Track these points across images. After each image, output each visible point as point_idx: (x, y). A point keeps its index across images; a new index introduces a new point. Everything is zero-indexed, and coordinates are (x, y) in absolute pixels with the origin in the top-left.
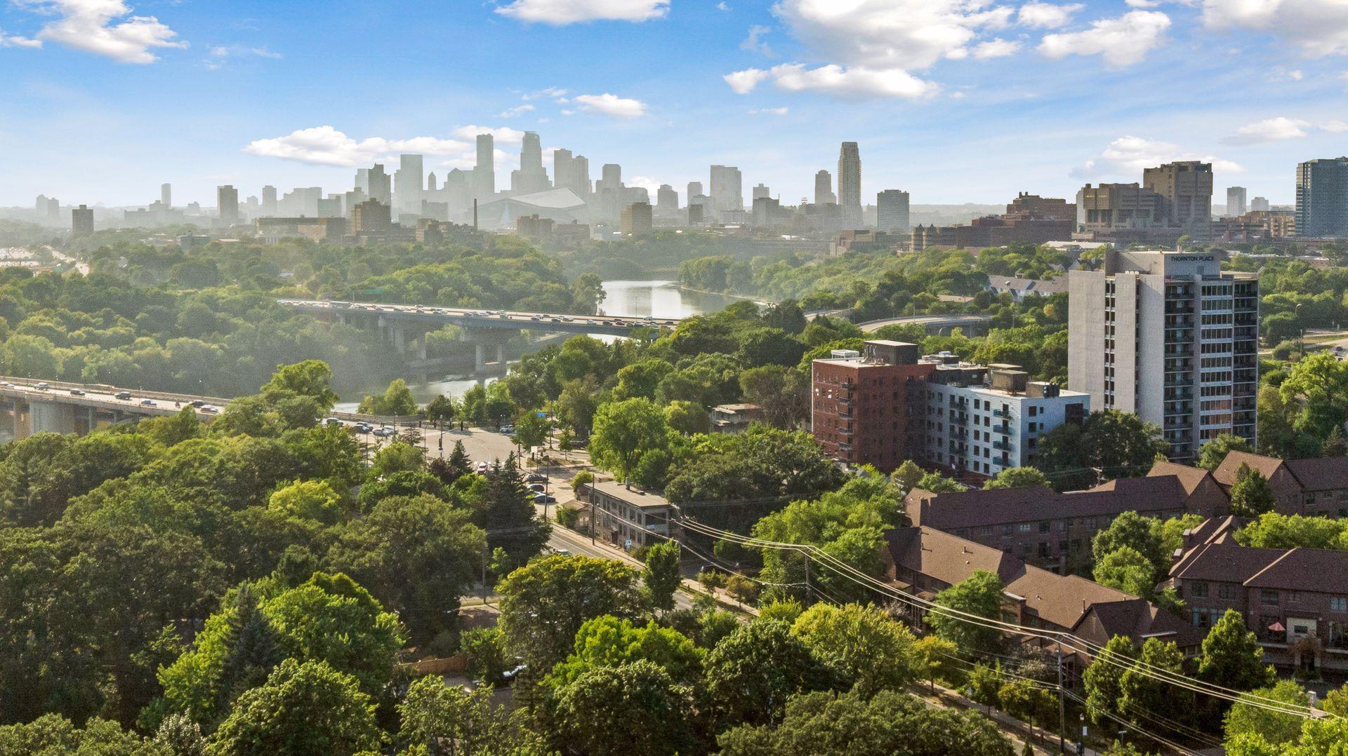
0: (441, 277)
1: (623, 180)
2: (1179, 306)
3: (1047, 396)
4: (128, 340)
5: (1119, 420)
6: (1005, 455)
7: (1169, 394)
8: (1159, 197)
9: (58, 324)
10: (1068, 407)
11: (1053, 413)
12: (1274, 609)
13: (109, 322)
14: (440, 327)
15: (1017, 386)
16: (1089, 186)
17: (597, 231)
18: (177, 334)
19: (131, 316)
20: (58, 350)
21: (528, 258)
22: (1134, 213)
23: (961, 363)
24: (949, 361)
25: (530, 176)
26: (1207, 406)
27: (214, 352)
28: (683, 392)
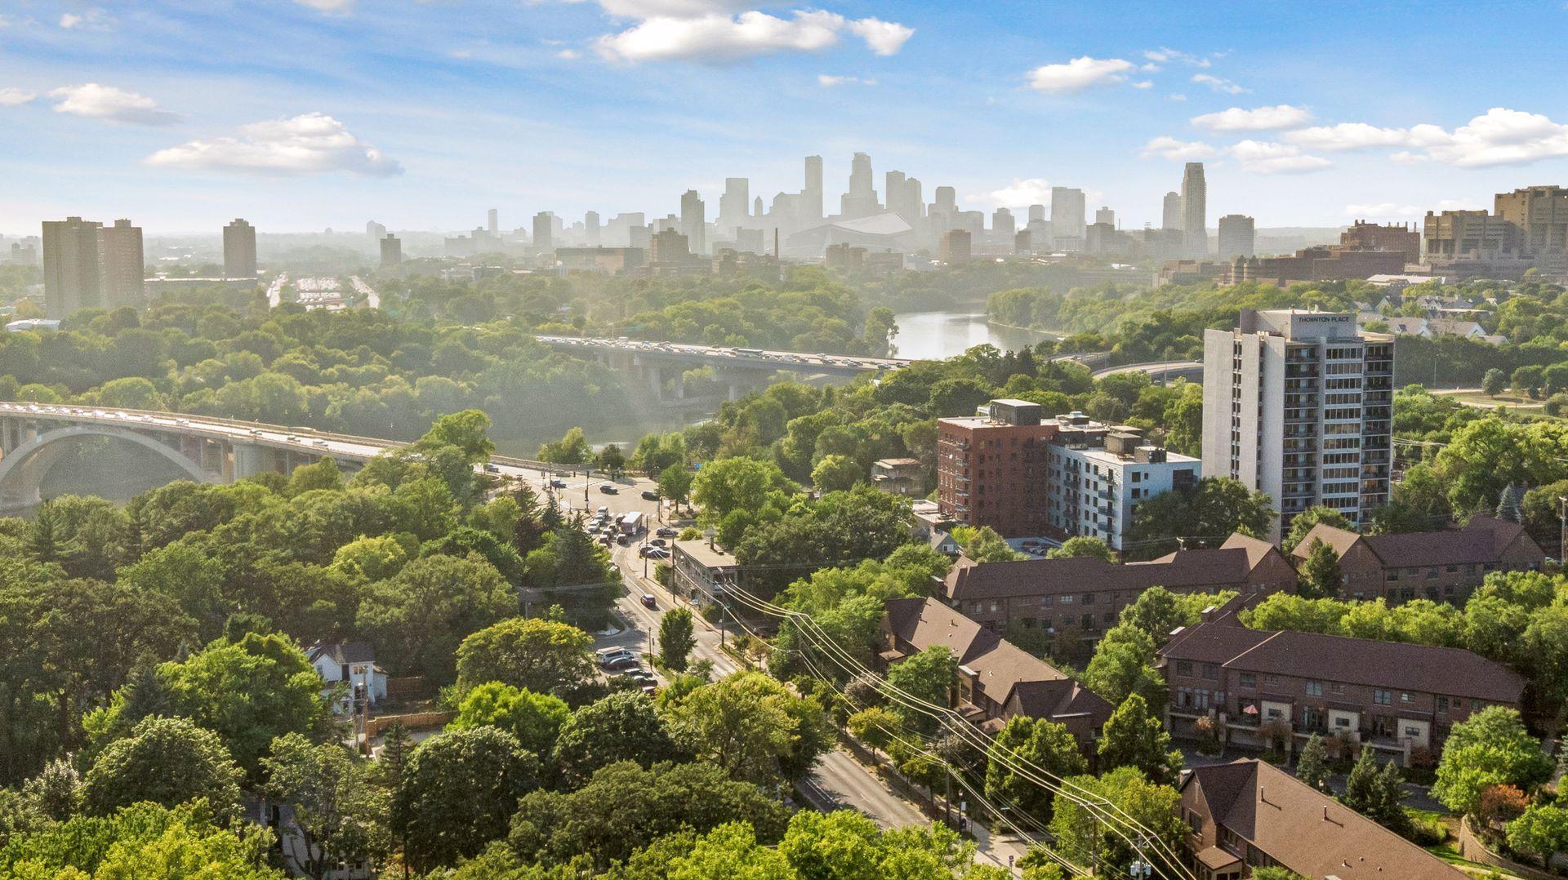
0: (711, 313)
1: (957, 203)
2: (1304, 369)
3: (1152, 461)
4: (379, 378)
5: (1224, 487)
6: (1110, 521)
7: (1289, 460)
8: (1510, 226)
9: (312, 361)
10: (1176, 473)
11: (1159, 480)
12: (1251, 692)
13: (364, 359)
14: (700, 366)
15: (1128, 448)
16: (1430, 213)
17: (911, 260)
18: (429, 371)
19: (385, 352)
20: (304, 389)
21: (818, 292)
22: (1481, 244)
23: (1092, 423)
24: (1076, 422)
25: (859, 199)
26: (1330, 473)
27: (462, 390)
28: (843, 446)
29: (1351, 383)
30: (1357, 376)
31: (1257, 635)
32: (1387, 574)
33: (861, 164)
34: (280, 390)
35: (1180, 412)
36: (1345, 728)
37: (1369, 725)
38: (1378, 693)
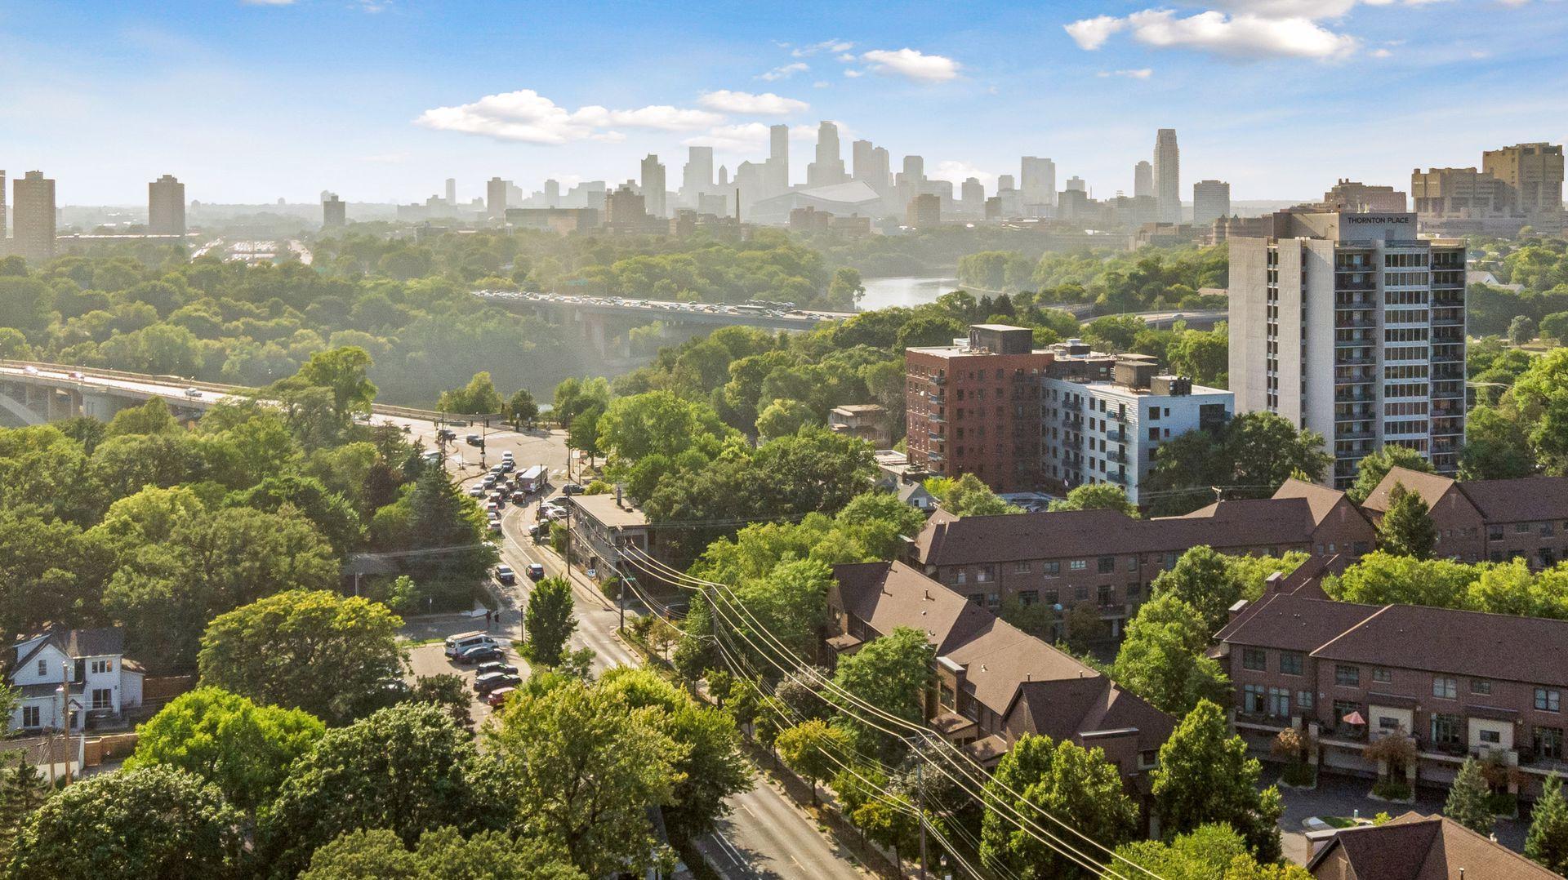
0: (664, 269)
1: (925, 172)
2: (1357, 280)
3: (1174, 393)
4: (288, 332)
5: (1266, 425)
6: (1122, 469)
7: (1342, 394)
8: (1500, 185)
9: (216, 314)
10: (1202, 408)
11: (1183, 416)
12: (1353, 692)
13: (276, 311)
14: (649, 322)
15: (1142, 381)
16: (1417, 171)
17: (877, 225)
18: (346, 326)
19: (300, 307)
20: (201, 344)
21: (780, 250)
22: (1471, 203)
23: (1093, 354)
24: (1074, 350)
25: (825, 167)
26: (1394, 409)
27: (381, 345)
28: (794, 389)
29: (1416, 297)
30: (1422, 288)
32: (1490, 531)
33: (828, 133)
34: (171, 342)
35: (1188, 351)
36: (1493, 745)
37: (1529, 743)
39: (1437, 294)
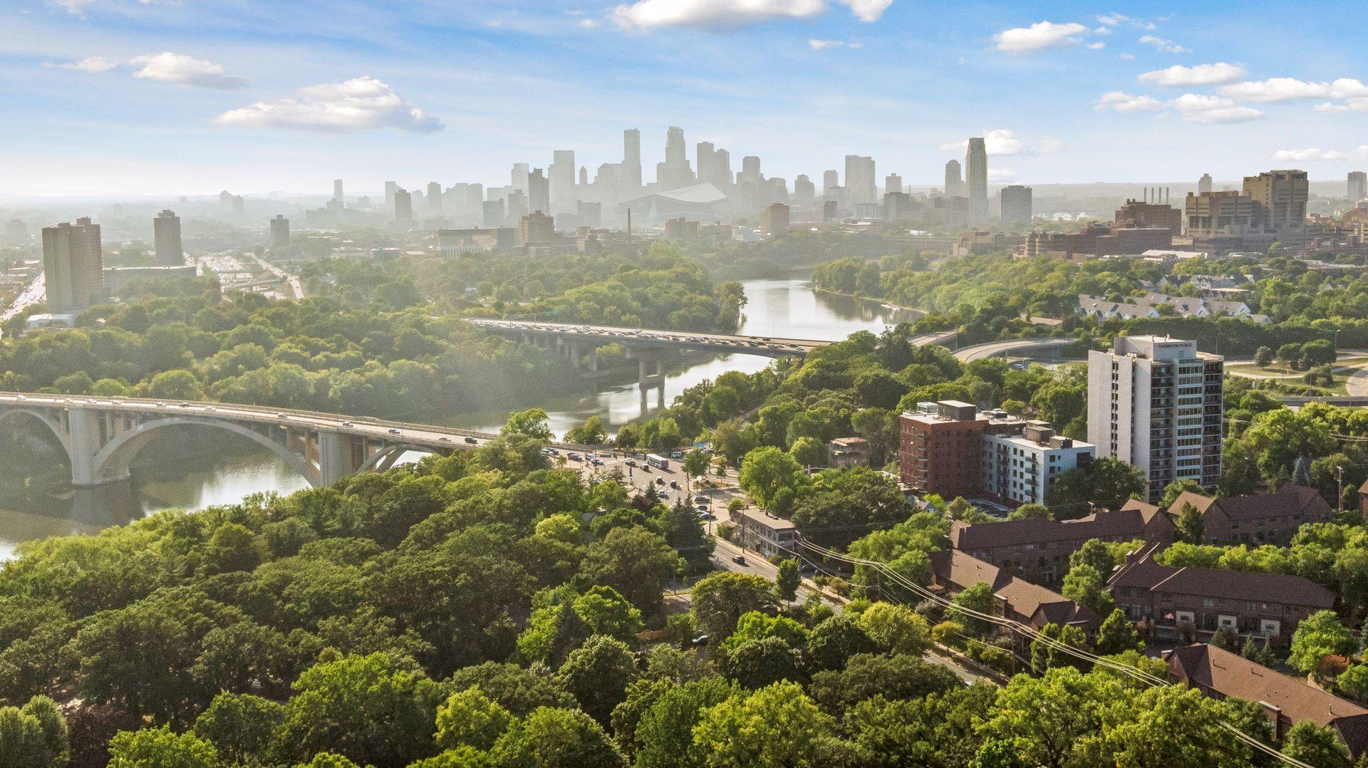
0: (605, 296)
1: (762, 170)
2: (1163, 381)
3: (1063, 447)
4: (359, 363)
5: (1114, 465)
6: (1034, 489)
7: (1154, 444)
8: (1256, 204)
9: (302, 350)
10: (1079, 455)
11: (1068, 461)
12: (1169, 605)
13: (340, 347)
15: (1044, 439)
16: (1191, 194)
17: (738, 232)
18: (397, 356)
19: (357, 340)
20: (308, 375)
21: (679, 268)
22: (1233, 221)
23: (1009, 417)
24: (998, 416)
25: (674, 168)
26: (1182, 453)
28: (808, 429)
29: (1195, 390)
30: (1199, 385)
31: (1168, 571)
33: (676, 138)
34: (294, 377)
35: (1049, 397)
36: (1229, 626)
37: (1243, 624)
38: (1248, 604)
39: (1207, 387)
